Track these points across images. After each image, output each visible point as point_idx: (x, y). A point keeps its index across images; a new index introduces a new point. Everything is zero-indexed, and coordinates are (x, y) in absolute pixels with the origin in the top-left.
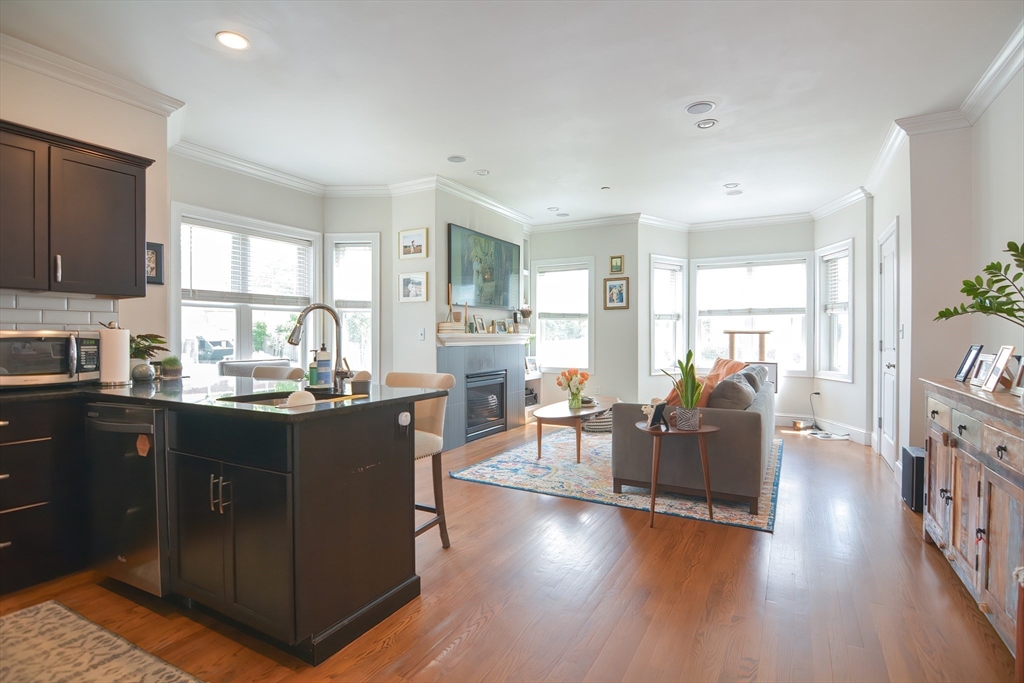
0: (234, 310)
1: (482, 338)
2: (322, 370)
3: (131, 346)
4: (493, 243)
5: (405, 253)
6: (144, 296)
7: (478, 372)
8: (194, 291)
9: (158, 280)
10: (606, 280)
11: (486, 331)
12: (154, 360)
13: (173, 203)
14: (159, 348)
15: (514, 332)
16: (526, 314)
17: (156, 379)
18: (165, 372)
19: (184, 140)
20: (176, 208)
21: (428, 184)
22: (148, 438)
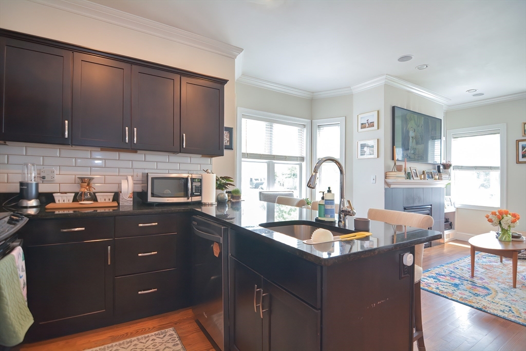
0: (266, 164)
1: (415, 183)
2: (329, 207)
3: (217, 183)
4: (423, 118)
5: (361, 128)
6: (223, 155)
7: (412, 205)
8: (247, 154)
9: (230, 147)
10: (518, 141)
11: (419, 178)
12: (228, 190)
13: (238, 108)
14: (230, 184)
15: (439, 179)
16: (447, 166)
17: (228, 201)
18: (233, 197)
19: (243, 74)
20: (240, 111)
21: (379, 82)
22: (219, 246)
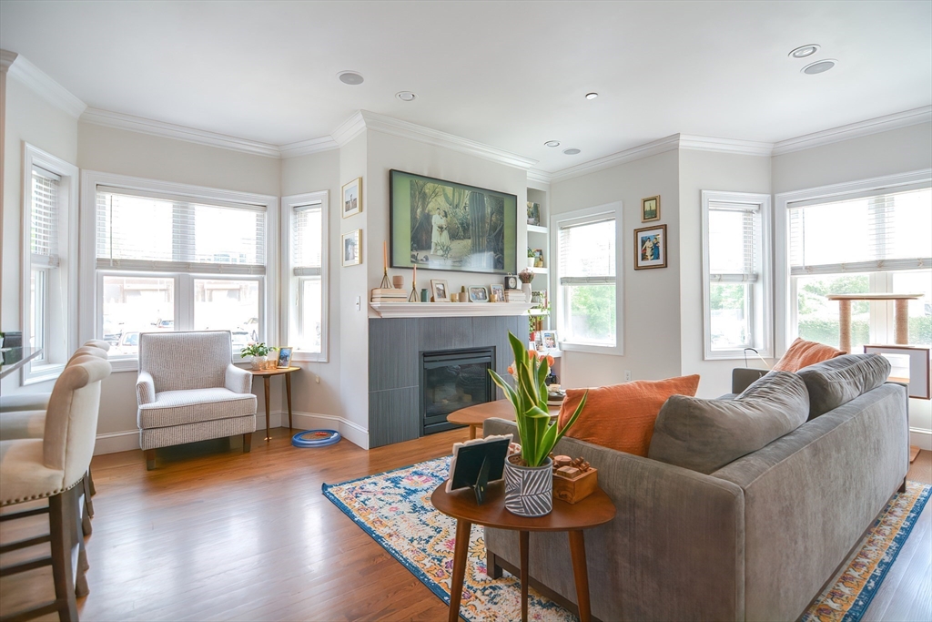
1: (442, 308)
5: (346, 210)
7: (443, 349)
10: (637, 231)
15: (506, 300)
16: (525, 278)
